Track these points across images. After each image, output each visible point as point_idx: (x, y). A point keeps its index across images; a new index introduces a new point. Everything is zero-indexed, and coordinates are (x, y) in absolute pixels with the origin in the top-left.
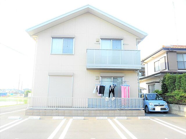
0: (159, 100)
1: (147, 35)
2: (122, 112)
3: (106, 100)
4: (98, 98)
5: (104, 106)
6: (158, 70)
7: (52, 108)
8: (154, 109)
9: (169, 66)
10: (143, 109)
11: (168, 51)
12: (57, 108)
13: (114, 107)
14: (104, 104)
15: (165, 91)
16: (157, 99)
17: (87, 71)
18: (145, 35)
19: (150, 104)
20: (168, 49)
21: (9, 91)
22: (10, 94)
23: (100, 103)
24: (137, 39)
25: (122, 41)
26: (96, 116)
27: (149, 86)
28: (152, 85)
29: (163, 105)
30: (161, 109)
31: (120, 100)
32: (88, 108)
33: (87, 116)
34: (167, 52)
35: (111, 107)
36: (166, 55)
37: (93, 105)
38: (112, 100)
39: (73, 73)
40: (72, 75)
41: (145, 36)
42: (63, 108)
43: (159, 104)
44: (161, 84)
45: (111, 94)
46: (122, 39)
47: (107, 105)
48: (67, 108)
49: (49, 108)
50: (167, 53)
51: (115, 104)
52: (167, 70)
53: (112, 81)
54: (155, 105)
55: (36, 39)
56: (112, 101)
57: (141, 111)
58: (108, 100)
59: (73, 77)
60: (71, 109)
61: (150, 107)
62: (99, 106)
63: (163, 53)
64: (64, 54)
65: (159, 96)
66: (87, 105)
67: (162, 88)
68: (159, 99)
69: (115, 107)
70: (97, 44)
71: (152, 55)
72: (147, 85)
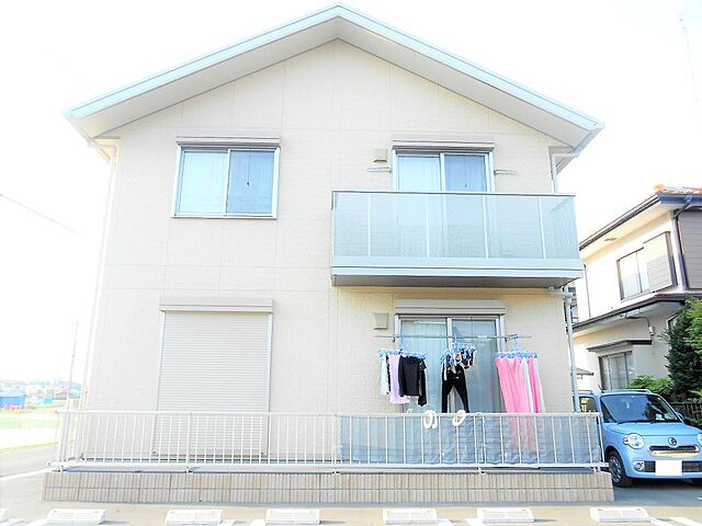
0: (667, 421)
1: (598, 130)
2: (505, 481)
3: (427, 426)
4: (385, 415)
5: (417, 453)
6: (637, 291)
7: (167, 465)
8: (651, 466)
9: (689, 273)
10: (602, 469)
11: (680, 206)
12: (195, 464)
13: (464, 456)
14: (416, 444)
15: (690, 381)
16: (659, 417)
17: (336, 289)
18: (591, 127)
19: (631, 442)
20: (679, 198)
21: (39, 387)
22: (40, 400)
23: (399, 439)
24: (552, 150)
25: (490, 159)
26: (380, 504)
27: (600, 358)
28: (616, 357)
29: (691, 448)
30: (686, 466)
31: (490, 426)
32: (341, 464)
33: (336, 504)
34: (675, 211)
35: (452, 456)
36: (670, 225)
37: (363, 449)
38: (455, 424)
39: (274, 301)
40: (269, 310)
41: (591, 135)
42: (223, 466)
43: (674, 441)
44: (665, 348)
45: (453, 396)
46: (487, 151)
47: (430, 446)
48: (241, 466)
49: (158, 465)
50: (676, 215)
51: (470, 442)
52: (680, 290)
53: (450, 334)
54: (654, 448)
55: (110, 151)
56: (452, 430)
57: (594, 477)
58: (434, 426)
59: (270, 317)
60: (260, 466)
61: (631, 459)
62: (394, 453)
63: (660, 217)
64: (230, 215)
65: (666, 404)
66: (335, 450)
67: (673, 368)
68: (666, 416)
69: (471, 457)
70: (379, 170)
71: (609, 231)
72: (594, 356)
